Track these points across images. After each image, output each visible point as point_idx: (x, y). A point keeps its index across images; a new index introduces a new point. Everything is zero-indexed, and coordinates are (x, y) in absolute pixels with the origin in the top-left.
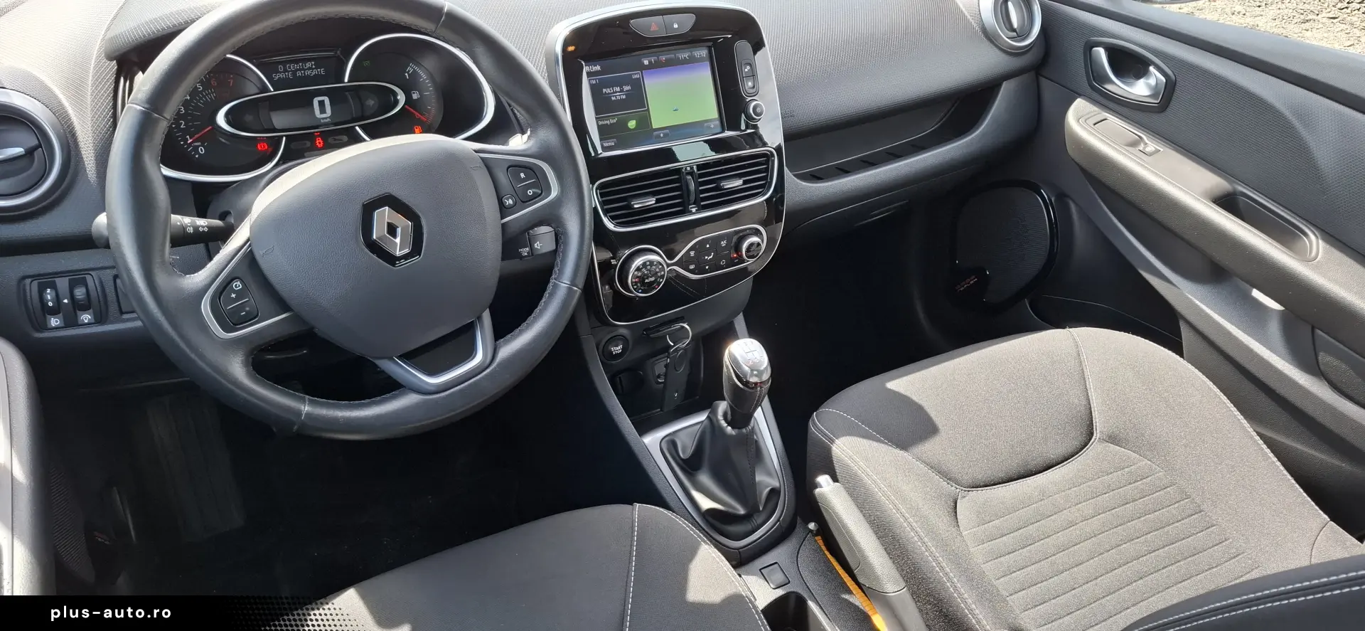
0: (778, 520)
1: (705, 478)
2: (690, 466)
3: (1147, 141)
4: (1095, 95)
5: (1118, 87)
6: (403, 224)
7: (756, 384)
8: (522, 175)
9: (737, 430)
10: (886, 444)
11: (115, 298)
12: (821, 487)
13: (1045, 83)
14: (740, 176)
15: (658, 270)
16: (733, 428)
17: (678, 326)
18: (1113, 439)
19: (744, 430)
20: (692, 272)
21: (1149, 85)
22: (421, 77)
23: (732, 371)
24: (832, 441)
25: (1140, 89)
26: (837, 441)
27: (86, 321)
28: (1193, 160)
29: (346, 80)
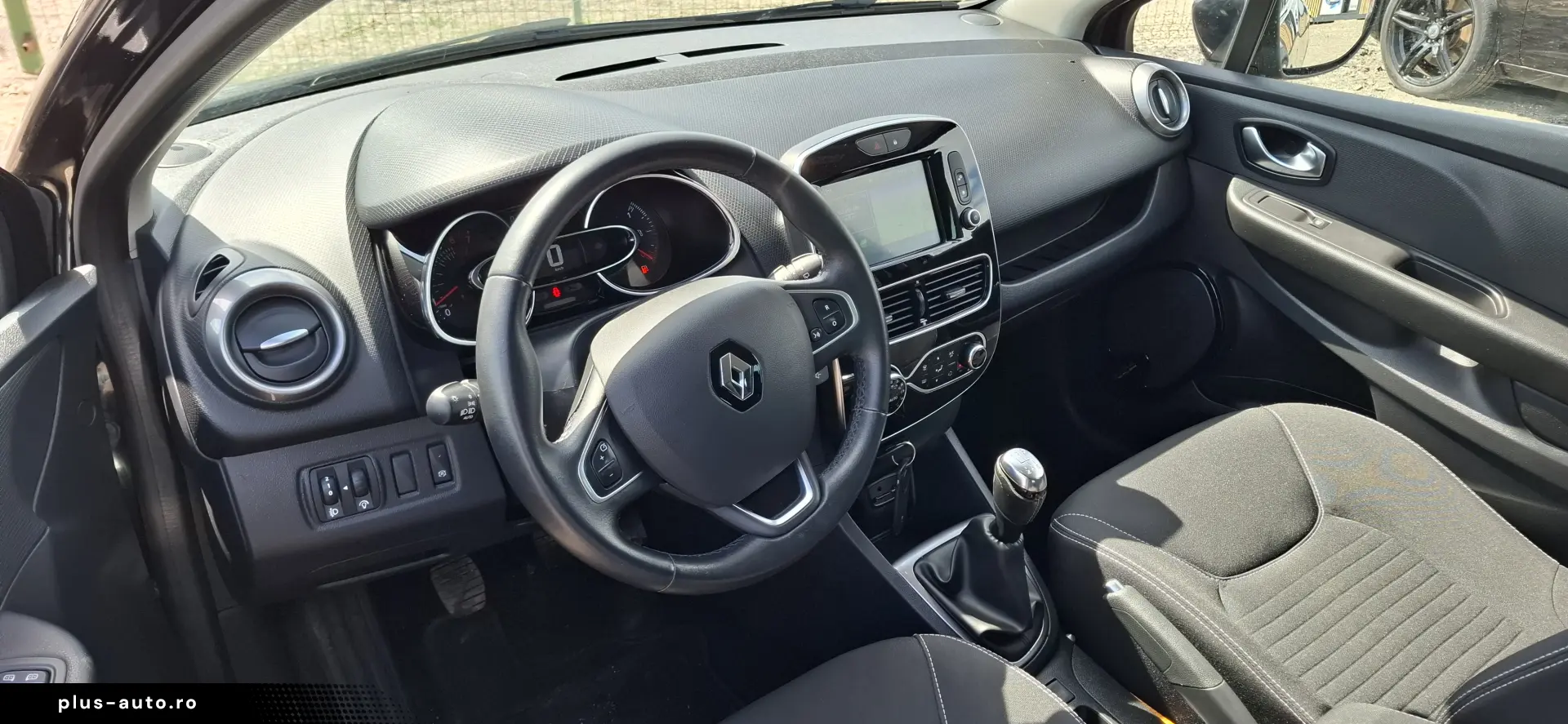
0: (1046, 636)
1: (968, 599)
2: (951, 589)
3: (1314, 215)
4: (1249, 173)
5: (1273, 163)
6: (742, 366)
7: (1034, 494)
8: (827, 307)
9: (1009, 544)
10: (1133, 540)
11: (392, 479)
12: (1112, 591)
13: (1193, 164)
14: (960, 285)
15: (899, 388)
16: (1005, 543)
17: (900, 445)
18: (1337, 511)
19: (1016, 544)
20: (924, 387)
21: (1308, 158)
22: (642, 215)
23: (1009, 483)
24: (1095, 546)
25: (1300, 164)
26: (1101, 545)
27: (365, 508)
28: (1365, 231)
29: (586, 226)
